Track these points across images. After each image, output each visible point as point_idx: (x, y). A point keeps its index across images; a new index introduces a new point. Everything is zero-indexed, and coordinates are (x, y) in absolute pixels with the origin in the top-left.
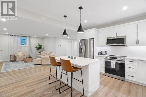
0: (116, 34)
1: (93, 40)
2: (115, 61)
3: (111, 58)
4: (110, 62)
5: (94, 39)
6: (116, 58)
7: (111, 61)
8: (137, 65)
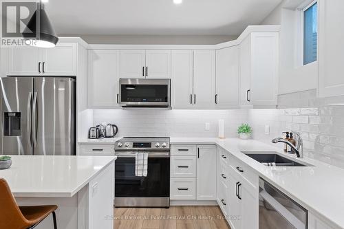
0: (145, 71)
1: (70, 82)
2: (146, 155)
3: (135, 145)
4: (132, 160)
5: (74, 78)
6: (148, 145)
7: (136, 155)
8: (195, 158)
